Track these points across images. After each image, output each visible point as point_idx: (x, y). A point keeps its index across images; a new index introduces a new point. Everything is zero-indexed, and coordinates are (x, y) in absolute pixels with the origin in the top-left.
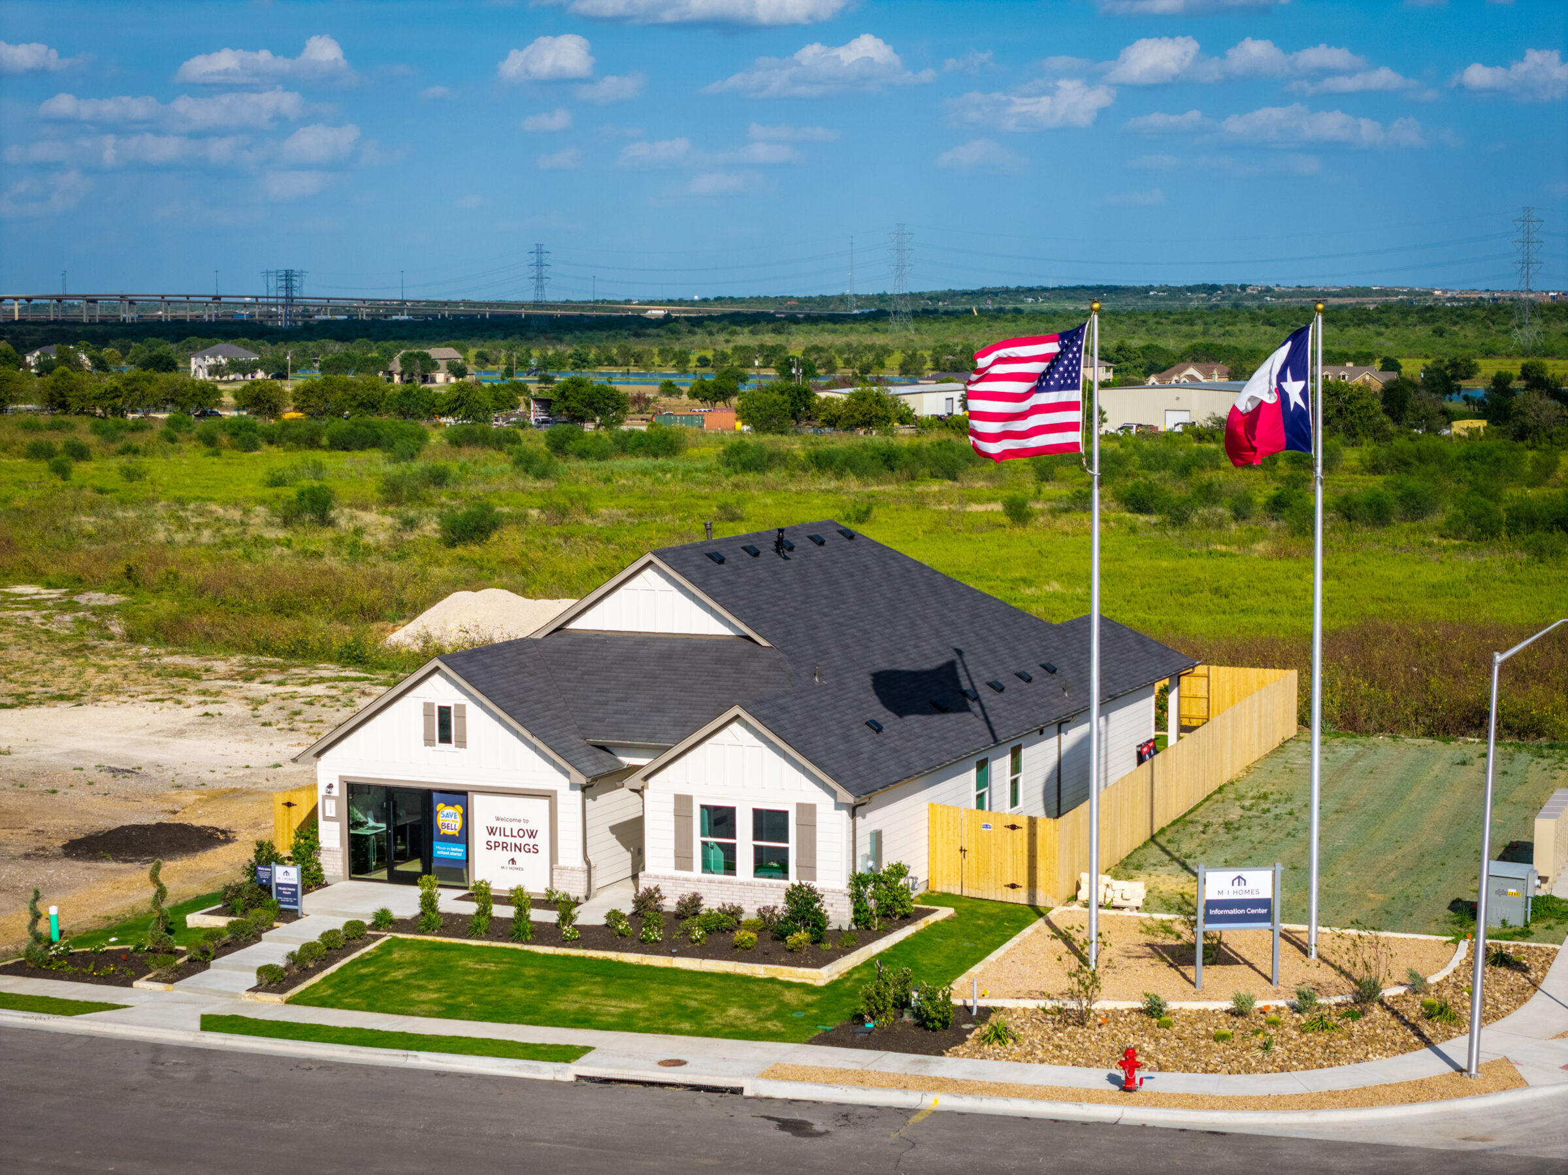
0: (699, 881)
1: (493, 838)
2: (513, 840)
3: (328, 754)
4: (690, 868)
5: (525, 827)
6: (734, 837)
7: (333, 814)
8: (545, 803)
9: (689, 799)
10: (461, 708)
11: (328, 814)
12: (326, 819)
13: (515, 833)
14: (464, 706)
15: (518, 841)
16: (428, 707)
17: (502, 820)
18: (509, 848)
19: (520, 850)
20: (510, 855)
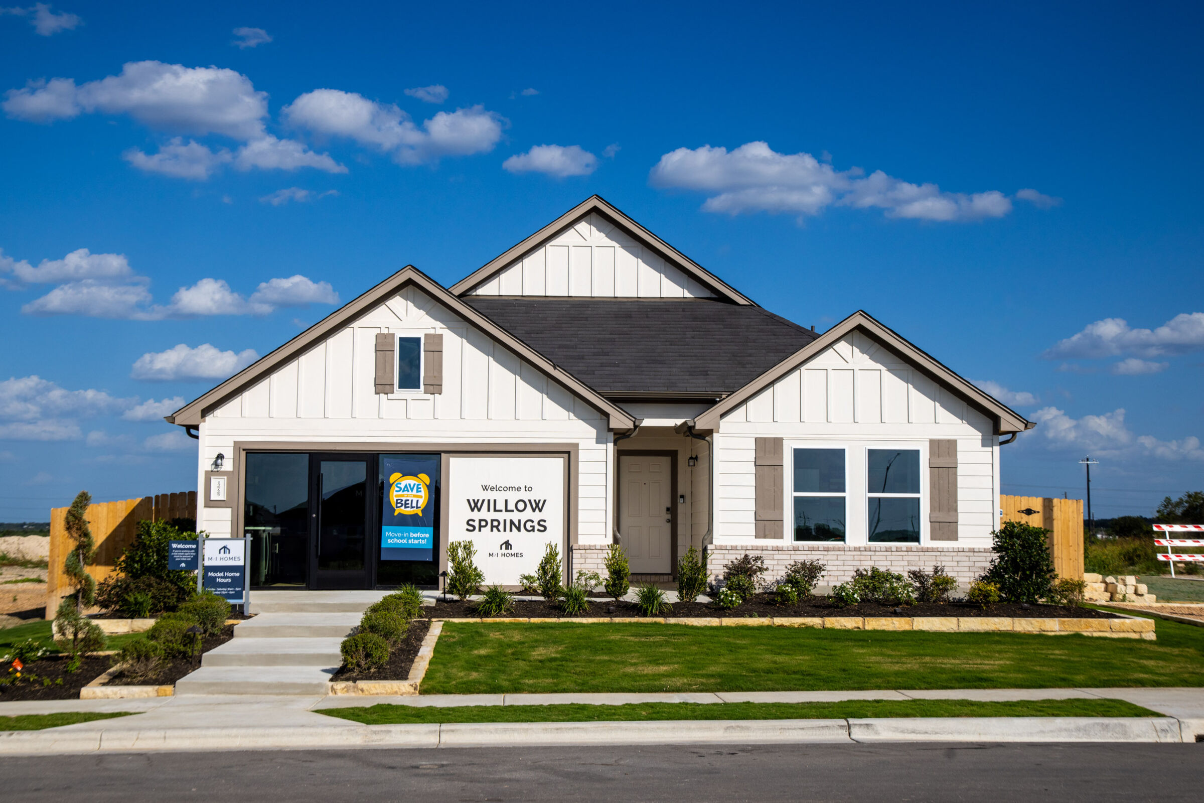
0: (796, 549)
1: (476, 516)
2: (508, 516)
3: (218, 412)
4: (779, 535)
5: (526, 496)
6: (843, 490)
7: (223, 497)
8: (558, 463)
9: (776, 444)
10: (436, 341)
11: (214, 497)
12: (210, 504)
13: (511, 506)
14: (441, 336)
15: (515, 516)
16: (382, 344)
17: (492, 489)
18: (501, 527)
19: (519, 529)
20: (503, 536)
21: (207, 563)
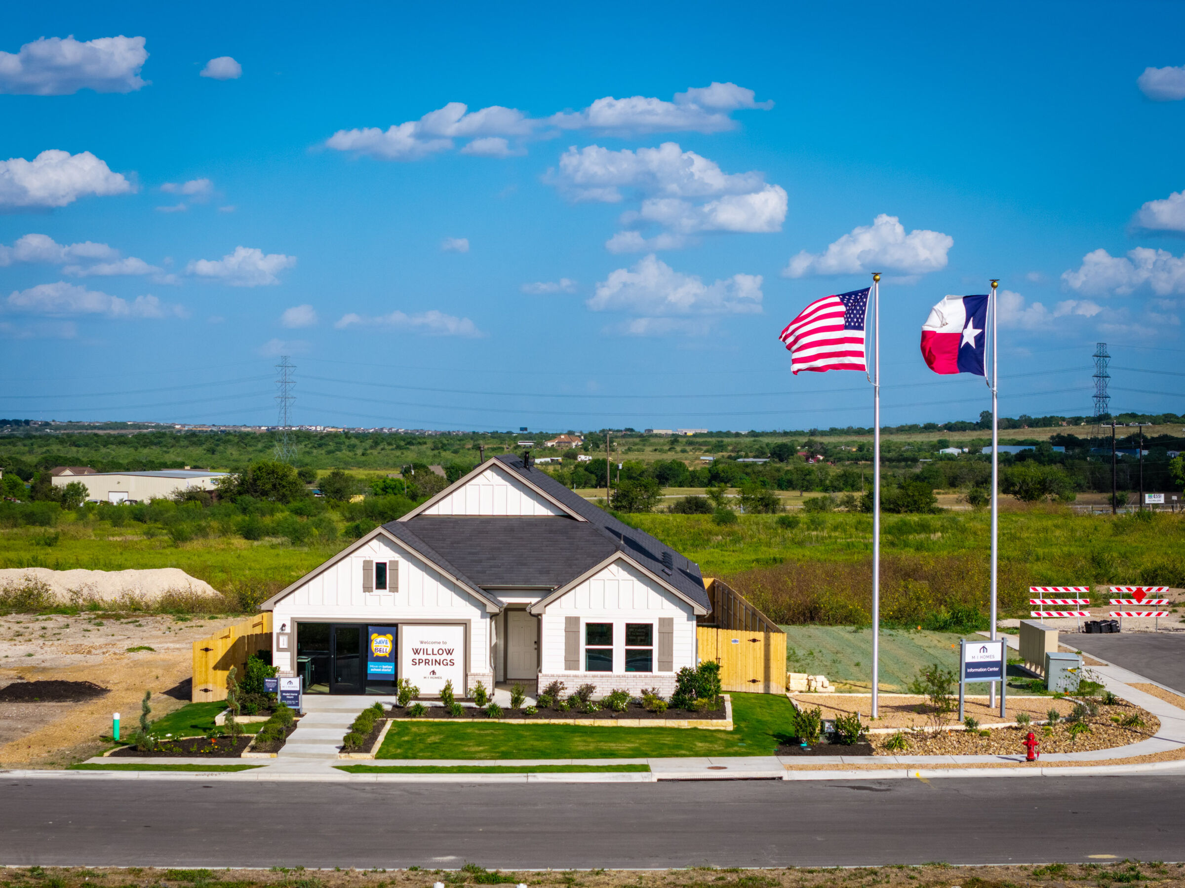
0: (585, 676)
1: (417, 657)
2: (434, 657)
3: (282, 602)
4: (577, 668)
5: (443, 647)
6: (611, 644)
7: (285, 646)
8: (460, 629)
9: (577, 619)
10: (395, 564)
11: (281, 646)
12: (279, 650)
13: (435, 652)
14: (397, 562)
15: (438, 657)
16: (367, 564)
17: (425, 643)
18: (430, 663)
19: (439, 664)
20: (431, 668)
21: (282, 689)
